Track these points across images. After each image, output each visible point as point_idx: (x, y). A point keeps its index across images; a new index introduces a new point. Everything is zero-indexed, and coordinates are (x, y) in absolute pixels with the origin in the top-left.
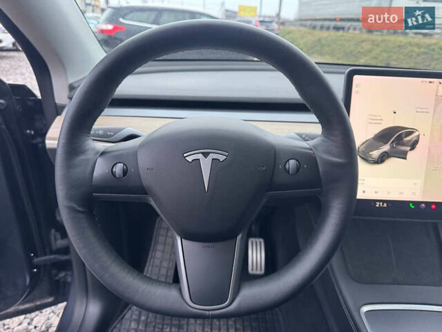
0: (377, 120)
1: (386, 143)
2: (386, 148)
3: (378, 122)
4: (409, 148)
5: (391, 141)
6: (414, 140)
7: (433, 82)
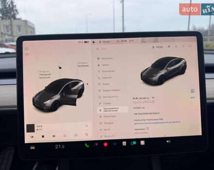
1: (56, 94)
2: (57, 97)
3: (47, 76)
4: (76, 96)
7: (88, 42)
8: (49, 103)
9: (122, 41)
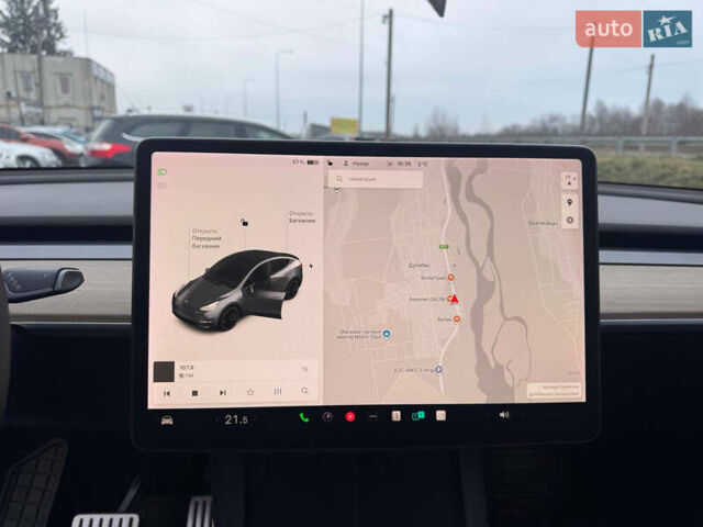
0: (209, 239)
1: (233, 287)
2: (235, 296)
3: (211, 243)
4: (282, 295)
5: (244, 282)
6: (290, 277)
7: (317, 163)
8: (213, 309)
9: (400, 163)
